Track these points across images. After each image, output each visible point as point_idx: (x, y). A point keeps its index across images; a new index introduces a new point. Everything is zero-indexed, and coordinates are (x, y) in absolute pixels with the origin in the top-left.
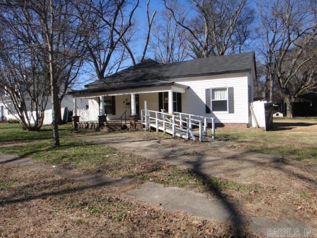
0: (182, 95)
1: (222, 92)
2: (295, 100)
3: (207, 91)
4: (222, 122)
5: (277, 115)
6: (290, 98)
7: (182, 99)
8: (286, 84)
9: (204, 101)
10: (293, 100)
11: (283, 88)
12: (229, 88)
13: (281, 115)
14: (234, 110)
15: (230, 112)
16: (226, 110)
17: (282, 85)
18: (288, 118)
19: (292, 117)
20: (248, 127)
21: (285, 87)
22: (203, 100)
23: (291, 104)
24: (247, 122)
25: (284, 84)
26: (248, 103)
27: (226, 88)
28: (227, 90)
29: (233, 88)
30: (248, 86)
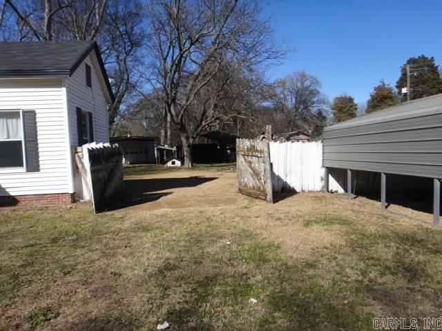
1: (10, 121)
2: (193, 141)
5: (173, 163)
6: (187, 138)
8: (180, 117)
10: (191, 141)
11: (177, 123)
12: (25, 112)
13: (178, 163)
14: (38, 166)
15: (28, 171)
16: (21, 165)
17: (175, 119)
18: (185, 168)
19: (190, 166)
20: (74, 201)
21: (179, 121)
23: (189, 146)
24: (71, 191)
25: (178, 118)
26: (72, 147)
27: (19, 113)
28: (19, 117)
29: (35, 112)
30: (75, 109)
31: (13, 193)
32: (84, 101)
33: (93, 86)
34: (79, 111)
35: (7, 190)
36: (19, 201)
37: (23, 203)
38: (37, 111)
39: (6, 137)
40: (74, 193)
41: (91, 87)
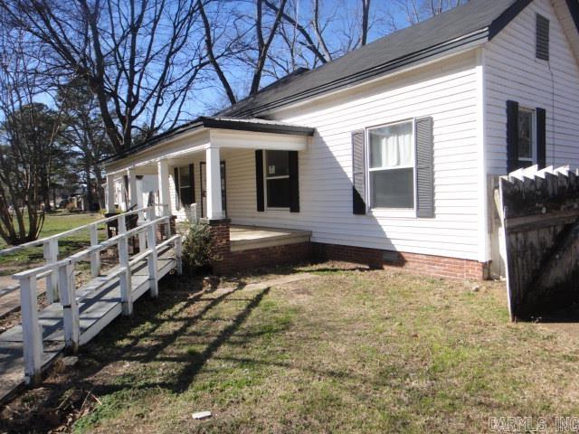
0: (300, 156)
1: (401, 138)
3: (357, 136)
4: (399, 249)
7: (301, 168)
9: (349, 172)
12: (419, 122)
14: (433, 209)
15: (419, 216)
16: (410, 205)
20: (488, 277)
22: (345, 170)
26: (488, 176)
27: (410, 124)
28: (411, 131)
29: (432, 118)
30: (504, 106)
31: (399, 247)
32: (525, 88)
33: (551, 58)
34: (512, 108)
35: (393, 242)
36: (406, 261)
37: (411, 264)
38: (435, 117)
39: (396, 162)
40: (490, 262)
41: (546, 58)
